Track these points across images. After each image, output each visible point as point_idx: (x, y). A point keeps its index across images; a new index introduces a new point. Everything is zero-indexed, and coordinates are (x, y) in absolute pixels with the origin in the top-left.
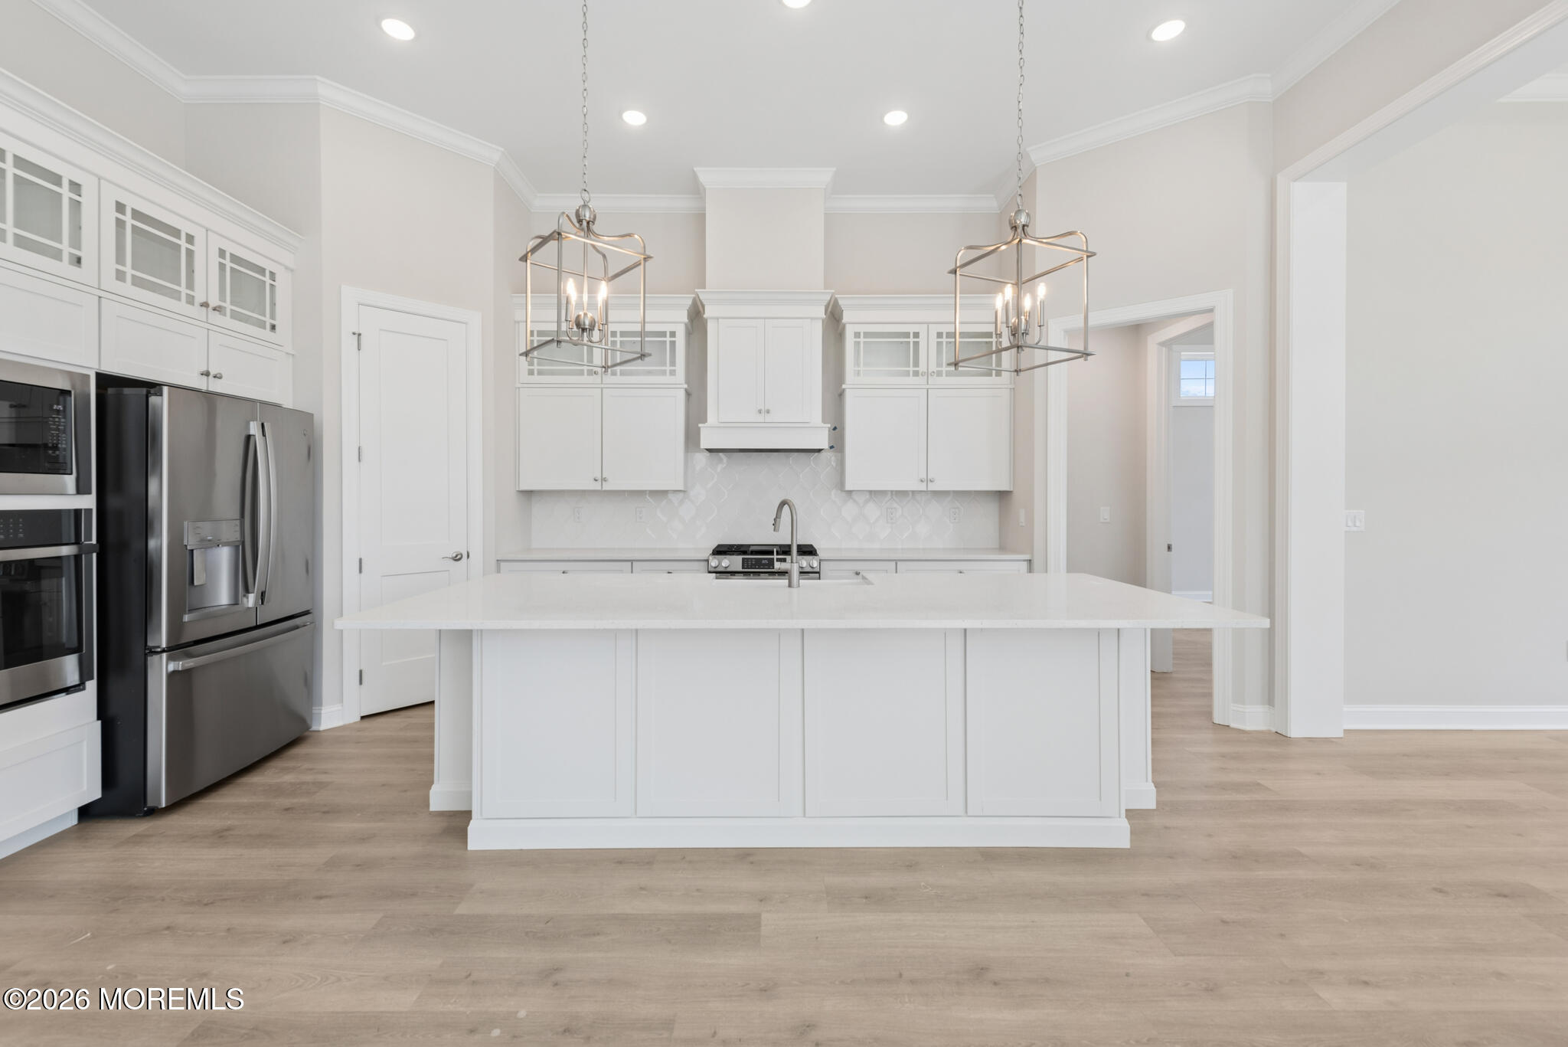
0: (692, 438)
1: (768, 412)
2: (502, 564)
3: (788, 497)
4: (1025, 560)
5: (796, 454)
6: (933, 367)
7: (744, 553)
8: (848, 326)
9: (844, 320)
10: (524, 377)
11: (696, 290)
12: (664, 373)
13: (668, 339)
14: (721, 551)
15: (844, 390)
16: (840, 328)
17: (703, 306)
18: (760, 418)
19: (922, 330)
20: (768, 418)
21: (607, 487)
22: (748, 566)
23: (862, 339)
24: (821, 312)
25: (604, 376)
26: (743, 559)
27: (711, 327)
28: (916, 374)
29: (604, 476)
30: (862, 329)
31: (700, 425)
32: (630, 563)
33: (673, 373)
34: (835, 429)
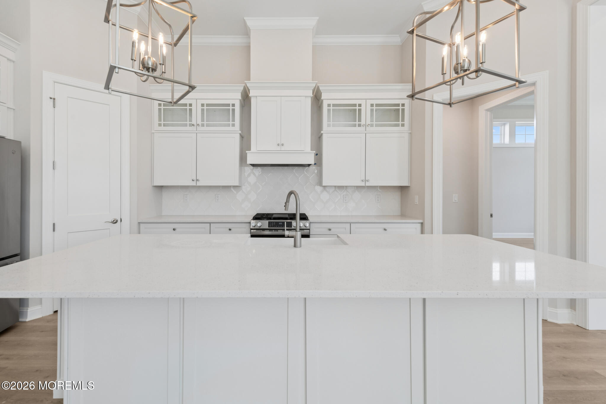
0: (243, 159)
1: (283, 145)
2: (141, 225)
3: (294, 189)
4: (419, 223)
5: (297, 167)
6: (369, 122)
7: (270, 219)
8: (324, 101)
9: (322, 98)
10: (156, 127)
11: (245, 81)
12: (229, 125)
13: (231, 108)
14: (258, 217)
15: (322, 134)
16: (320, 103)
17: (249, 90)
18: (279, 148)
19: (363, 103)
20: (283, 148)
21: (199, 184)
22: (271, 226)
23: (331, 108)
24: (310, 93)
25: (197, 126)
26: (269, 222)
27: (253, 101)
28: (360, 125)
29: (197, 179)
30: (332, 102)
31: (247, 152)
32: (209, 224)
33: (233, 125)
34: (317, 155)
